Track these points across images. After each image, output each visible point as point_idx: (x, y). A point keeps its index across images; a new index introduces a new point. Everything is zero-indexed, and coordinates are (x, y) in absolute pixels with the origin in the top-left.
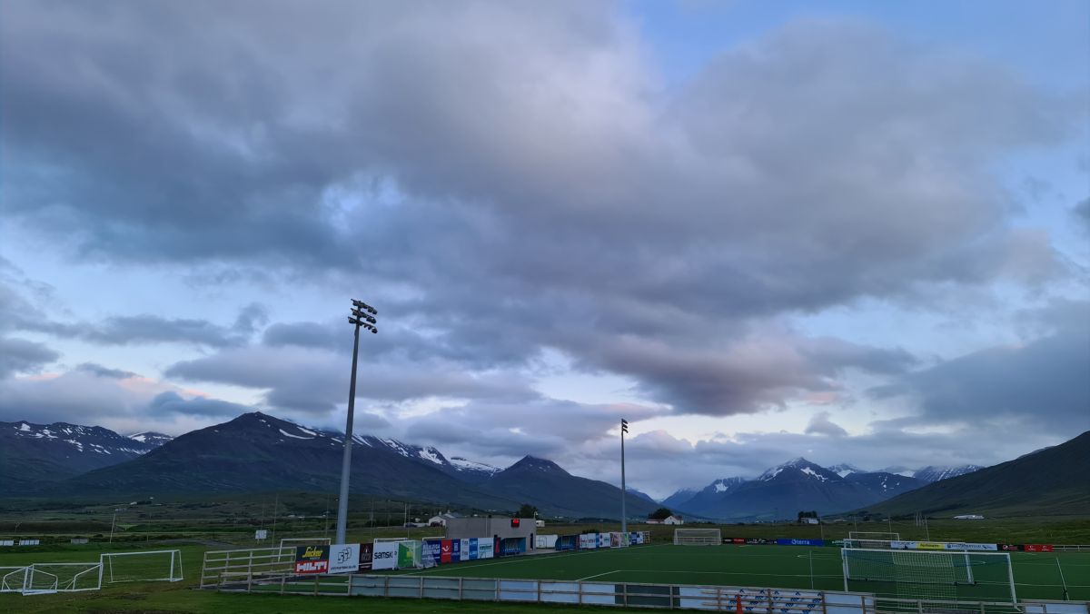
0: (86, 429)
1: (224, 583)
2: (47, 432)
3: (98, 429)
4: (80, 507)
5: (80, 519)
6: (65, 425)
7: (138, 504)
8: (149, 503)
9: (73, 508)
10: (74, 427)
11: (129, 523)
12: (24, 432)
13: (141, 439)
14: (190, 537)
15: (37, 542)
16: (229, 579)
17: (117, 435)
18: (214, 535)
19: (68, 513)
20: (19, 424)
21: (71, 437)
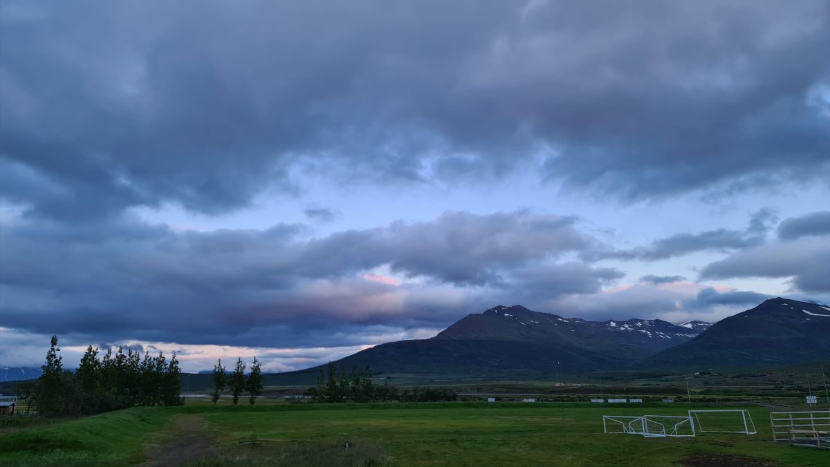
0: (650, 322)
1: (794, 438)
2: (626, 326)
3: (658, 322)
4: (660, 376)
5: (663, 385)
6: (637, 321)
7: (701, 374)
8: (709, 373)
9: (656, 377)
10: (642, 321)
11: (698, 388)
12: (612, 327)
13: (689, 326)
14: (749, 400)
15: (641, 401)
16: (797, 435)
17: (672, 325)
18: (769, 399)
19: (654, 380)
20: (609, 322)
21: (642, 328)
